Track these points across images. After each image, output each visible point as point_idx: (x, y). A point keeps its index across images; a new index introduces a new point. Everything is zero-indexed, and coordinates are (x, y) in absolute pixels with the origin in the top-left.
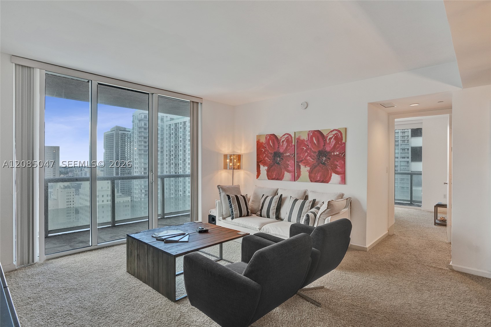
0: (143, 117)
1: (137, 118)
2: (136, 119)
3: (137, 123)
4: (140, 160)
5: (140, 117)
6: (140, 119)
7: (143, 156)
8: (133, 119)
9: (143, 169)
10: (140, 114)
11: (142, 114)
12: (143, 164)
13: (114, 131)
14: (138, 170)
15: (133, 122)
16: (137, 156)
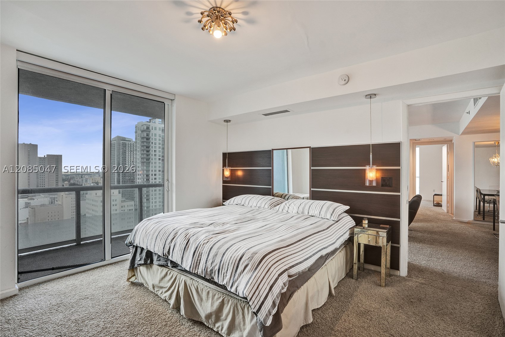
0: (145, 128)
1: (140, 129)
2: (138, 130)
3: (140, 134)
4: (143, 168)
5: (142, 129)
6: (143, 130)
7: (145, 164)
8: (136, 130)
9: (145, 176)
10: (142, 125)
11: (144, 126)
12: (145, 172)
13: (116, 140)
14: (141, 177)
15: (136, 132)
16: (140, 164)
